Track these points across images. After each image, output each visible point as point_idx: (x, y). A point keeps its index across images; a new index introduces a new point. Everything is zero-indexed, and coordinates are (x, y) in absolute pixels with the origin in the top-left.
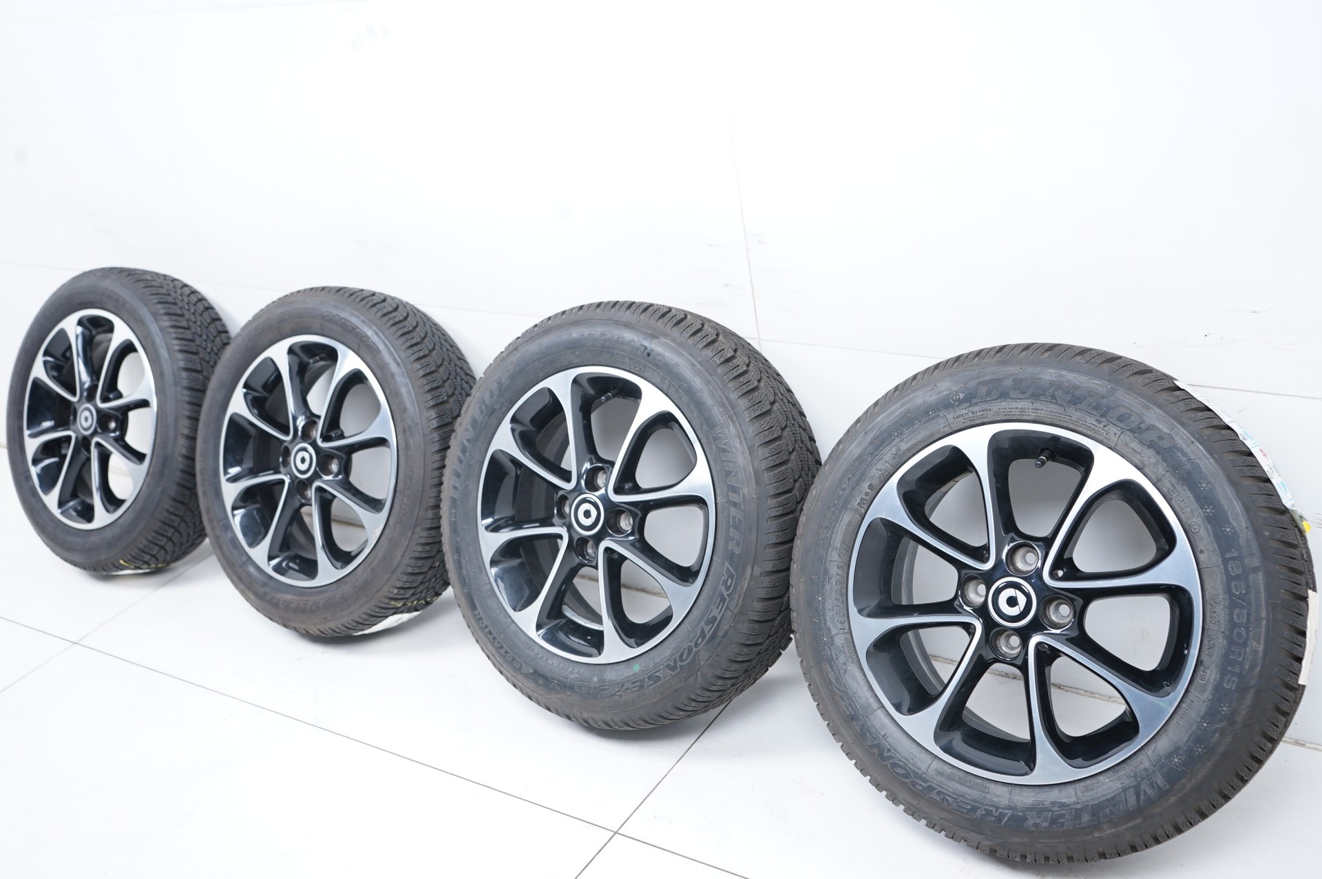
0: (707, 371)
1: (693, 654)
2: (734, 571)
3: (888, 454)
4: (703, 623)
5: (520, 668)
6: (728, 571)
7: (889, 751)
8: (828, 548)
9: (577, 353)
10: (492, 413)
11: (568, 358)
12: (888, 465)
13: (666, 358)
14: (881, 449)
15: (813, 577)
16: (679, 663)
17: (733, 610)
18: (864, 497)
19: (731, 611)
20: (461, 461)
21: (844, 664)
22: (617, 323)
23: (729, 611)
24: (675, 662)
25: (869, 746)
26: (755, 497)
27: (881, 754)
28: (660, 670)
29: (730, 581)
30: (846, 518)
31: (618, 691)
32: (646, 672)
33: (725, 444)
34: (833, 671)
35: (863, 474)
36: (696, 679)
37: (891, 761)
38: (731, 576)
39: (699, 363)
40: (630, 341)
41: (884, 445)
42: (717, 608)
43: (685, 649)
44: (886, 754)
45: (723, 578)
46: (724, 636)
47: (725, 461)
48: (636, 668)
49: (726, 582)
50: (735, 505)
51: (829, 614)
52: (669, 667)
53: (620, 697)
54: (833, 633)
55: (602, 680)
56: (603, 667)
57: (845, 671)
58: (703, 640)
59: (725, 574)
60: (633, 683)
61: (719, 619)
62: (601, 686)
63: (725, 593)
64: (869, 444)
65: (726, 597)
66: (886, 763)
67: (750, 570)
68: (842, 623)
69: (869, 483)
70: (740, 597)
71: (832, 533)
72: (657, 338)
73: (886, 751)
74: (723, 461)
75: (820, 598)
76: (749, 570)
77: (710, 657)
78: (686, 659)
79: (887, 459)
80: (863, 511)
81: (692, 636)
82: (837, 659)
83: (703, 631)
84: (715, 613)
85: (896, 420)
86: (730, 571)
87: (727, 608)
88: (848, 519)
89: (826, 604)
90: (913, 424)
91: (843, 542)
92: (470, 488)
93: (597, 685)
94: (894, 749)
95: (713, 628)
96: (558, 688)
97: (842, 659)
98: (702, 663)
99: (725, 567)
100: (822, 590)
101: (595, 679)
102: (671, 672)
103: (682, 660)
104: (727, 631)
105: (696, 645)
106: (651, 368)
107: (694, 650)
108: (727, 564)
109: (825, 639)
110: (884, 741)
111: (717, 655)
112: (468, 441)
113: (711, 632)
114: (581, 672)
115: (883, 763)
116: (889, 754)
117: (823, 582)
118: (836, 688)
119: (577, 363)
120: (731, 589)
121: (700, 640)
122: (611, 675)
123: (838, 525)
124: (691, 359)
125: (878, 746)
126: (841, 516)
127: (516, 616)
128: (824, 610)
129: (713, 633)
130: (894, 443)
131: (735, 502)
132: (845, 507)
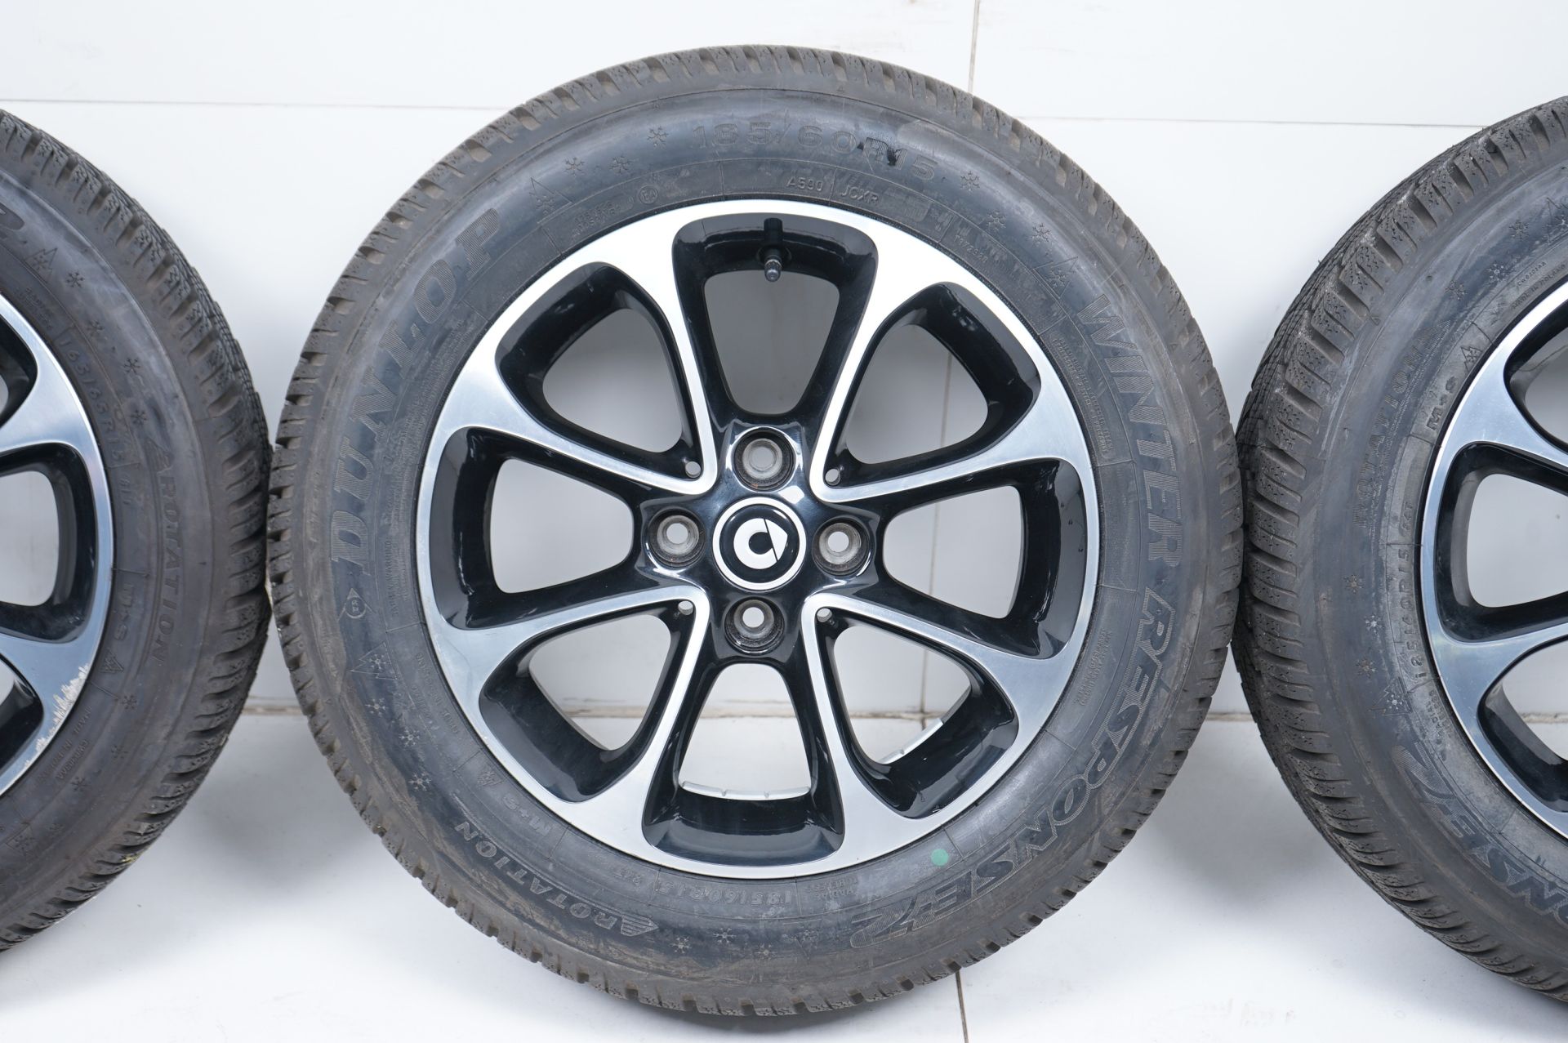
0: (1041, 184)
1: (1087, 797)
2: (1170, 604)
3: (1484, 316)
4: (1104, 727)
5: (617, 927)
6: (1155, 606)
7: (1553, 886)
8: (1380, 521)
9: (685, 173)
10: (440, 342)
11: (657, 187)
12: (1482, 336)
13: (941, 164)
14: (1470, 305)
15: (1354, 584)
16: (1055, 824)
17: (1170, 687)
18: (1439, 407)
19: (1168, 689)
20: (360, 472)
21: (1439, 742)
22: (786, 94)
23: (1163, 690)
24: (1045, 823)
25: (1512, 888)
26: (1194, 441)
27: (1538, 899)
28: (1007, 848)
29: (1161, 626)
30: (1411, 453)
31: (904, 918)
32: (971, 861)
33: (1117, 339)
34: (1419, 760)
35: (1438, 360)
36: (1089, 849)
37: (1560, 905)
38: (1162, 616)
39: (1019, 168)
40: (837, 134)
41: (1476, 298)
42: (1137, 689)
43: (1066, 792)
44: (1548, 894)
45: (1143, 623)
46: (1152, 744)
47: (1120, 375)
48: (940, 855)
49: (1150, 631)
50: (1155, 464)
51: (1396, 651)
52: (1030, 837)
53: (910, 927)
54: (1409, 688)
55: (853, 905)
56: (844, 876)
57: (1443, 753)
58: (1109, 764)
59: (1148, 615)
60: (938, 892)
61: (1142, 710)
62: (856, 917)
63: (1153, 654)
64: (1443, 300)
65: (1155, 660)
66: (1550, 910)
67: (1201, 596)
68: (1420, 664)
69: (1448, 378)
70: (1183, 656)
71: (1385, 489)
72: (906, 122)
73: (1546, 888)
74: (1114, 375)
75: (1374, 624)
76: (1198, 596)
77: (1123, 794)
78: (1072, 812)
79: (1481, 325)
80: (1435, 435)
81: (1081, 759)
82: (1424, 736)
83: (1107, 745)
84: (1134, 699)
85: (1494, 244)
86: (1160, 606)
87: (1160, 683)
88: (1413, 455)
89: (1389, 631)
90: (1532, 247)
91: (1406, 504)
92: (393, 532)
93: (843, 918)
94: (1562, 880)
95: (1131, 734)
96: (734, 948)
97: (1433, 733)
98: (1106, 811)
99: (1146, 600)
100: (1378, 607)
101: (834, 906)
102: (1035, 847)
103: (1062, 816)
104: (1160, 731)
105: (1095, 775)
106: (899, 191)
107: (1090, 787)
108: (1149, 592)
109: (1395, 702)
110: (1539, 871)
111: (1137, 789)
112: (376, 418)
113: (1127, 742)
114: (788, 899)
115: (1542, 913)
116: (1553, 893)
117: (1376, 589)
118: (1429, 791)
119: (678, 198)
120: (1166, 642)
121: (1103, 763)
122: (869, 887)
123: (1394, 470)
124: (994, 159)
125: (1530, 882)
126: (1400, 452)
127: (574, 812)
128: (1385, 644)
129: (1131, 742)
130: (1495, 291)
131: (1156, 459)
132: (1405, 432)
